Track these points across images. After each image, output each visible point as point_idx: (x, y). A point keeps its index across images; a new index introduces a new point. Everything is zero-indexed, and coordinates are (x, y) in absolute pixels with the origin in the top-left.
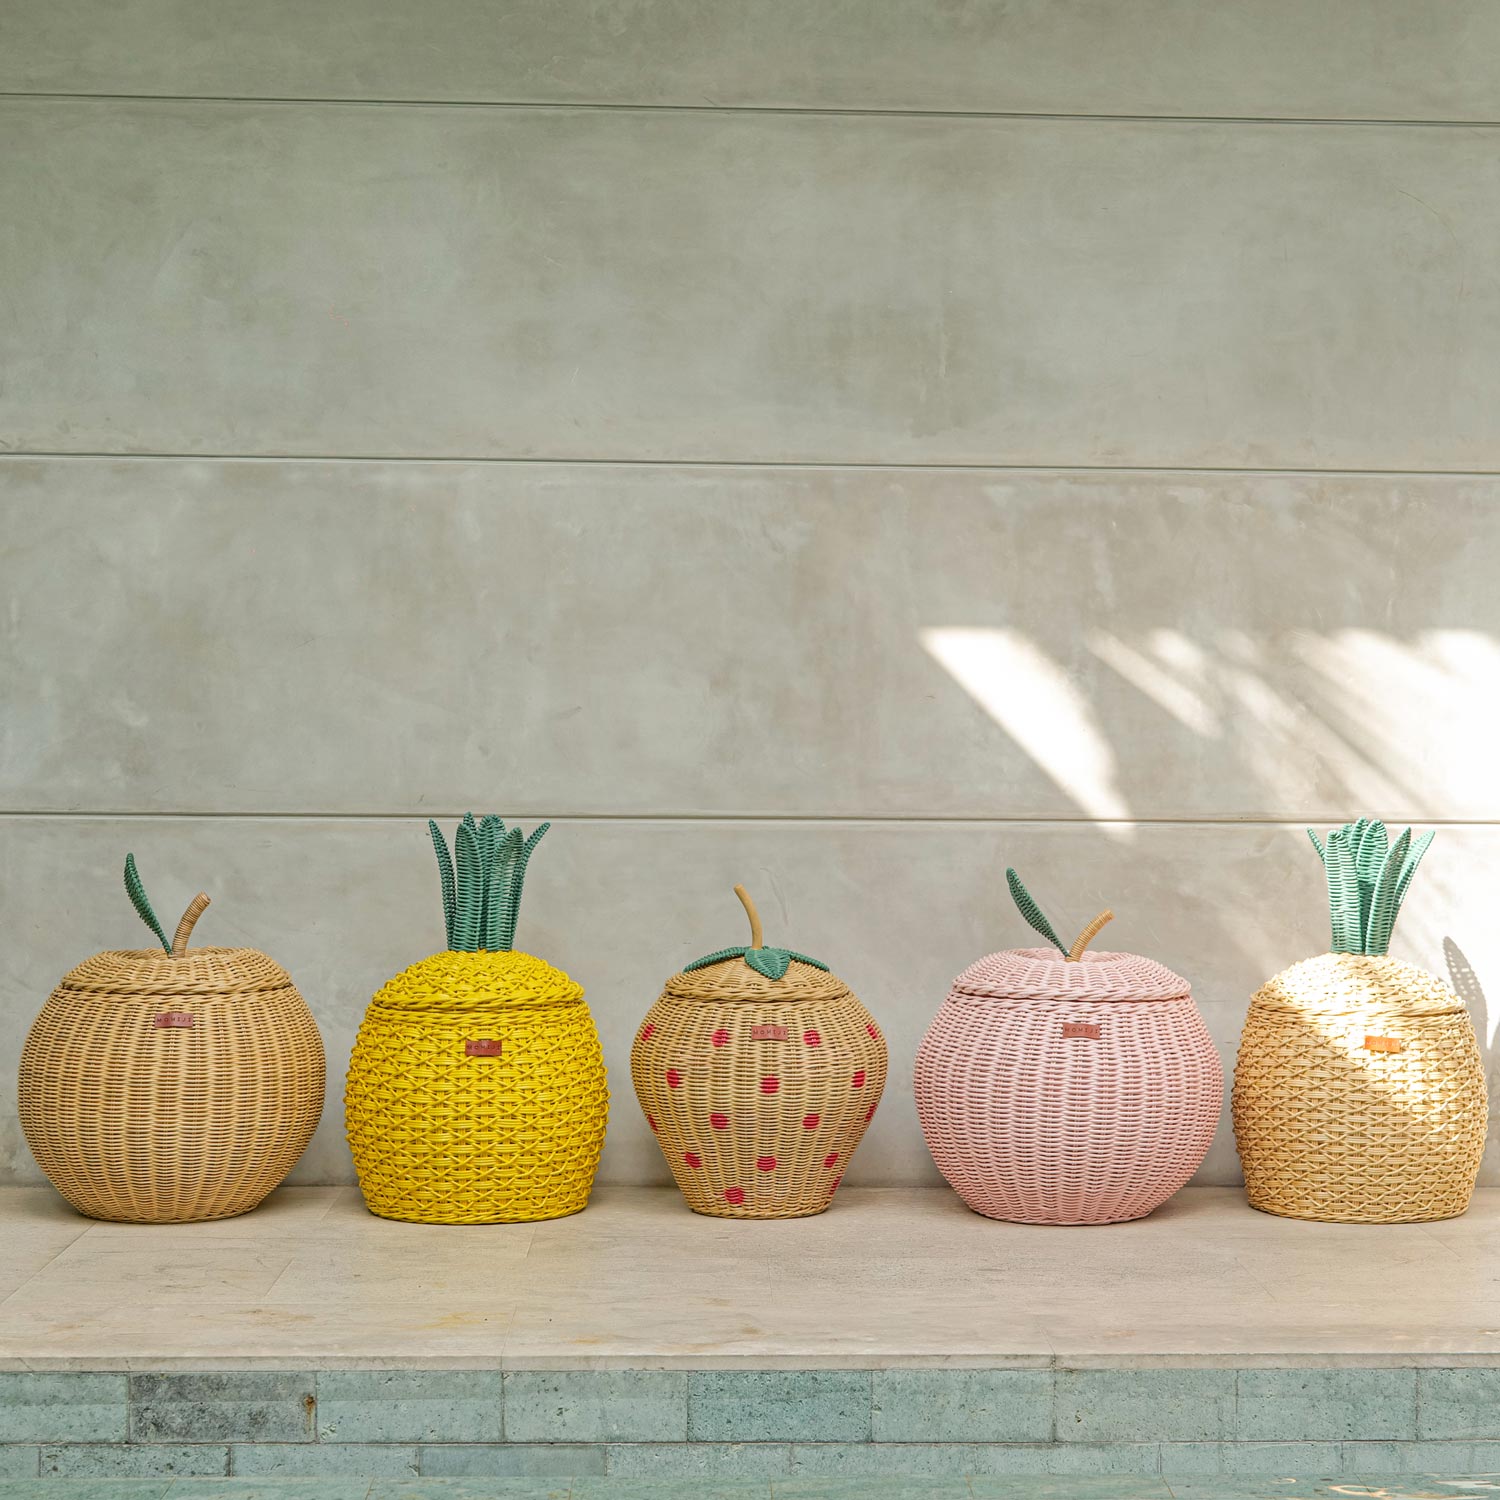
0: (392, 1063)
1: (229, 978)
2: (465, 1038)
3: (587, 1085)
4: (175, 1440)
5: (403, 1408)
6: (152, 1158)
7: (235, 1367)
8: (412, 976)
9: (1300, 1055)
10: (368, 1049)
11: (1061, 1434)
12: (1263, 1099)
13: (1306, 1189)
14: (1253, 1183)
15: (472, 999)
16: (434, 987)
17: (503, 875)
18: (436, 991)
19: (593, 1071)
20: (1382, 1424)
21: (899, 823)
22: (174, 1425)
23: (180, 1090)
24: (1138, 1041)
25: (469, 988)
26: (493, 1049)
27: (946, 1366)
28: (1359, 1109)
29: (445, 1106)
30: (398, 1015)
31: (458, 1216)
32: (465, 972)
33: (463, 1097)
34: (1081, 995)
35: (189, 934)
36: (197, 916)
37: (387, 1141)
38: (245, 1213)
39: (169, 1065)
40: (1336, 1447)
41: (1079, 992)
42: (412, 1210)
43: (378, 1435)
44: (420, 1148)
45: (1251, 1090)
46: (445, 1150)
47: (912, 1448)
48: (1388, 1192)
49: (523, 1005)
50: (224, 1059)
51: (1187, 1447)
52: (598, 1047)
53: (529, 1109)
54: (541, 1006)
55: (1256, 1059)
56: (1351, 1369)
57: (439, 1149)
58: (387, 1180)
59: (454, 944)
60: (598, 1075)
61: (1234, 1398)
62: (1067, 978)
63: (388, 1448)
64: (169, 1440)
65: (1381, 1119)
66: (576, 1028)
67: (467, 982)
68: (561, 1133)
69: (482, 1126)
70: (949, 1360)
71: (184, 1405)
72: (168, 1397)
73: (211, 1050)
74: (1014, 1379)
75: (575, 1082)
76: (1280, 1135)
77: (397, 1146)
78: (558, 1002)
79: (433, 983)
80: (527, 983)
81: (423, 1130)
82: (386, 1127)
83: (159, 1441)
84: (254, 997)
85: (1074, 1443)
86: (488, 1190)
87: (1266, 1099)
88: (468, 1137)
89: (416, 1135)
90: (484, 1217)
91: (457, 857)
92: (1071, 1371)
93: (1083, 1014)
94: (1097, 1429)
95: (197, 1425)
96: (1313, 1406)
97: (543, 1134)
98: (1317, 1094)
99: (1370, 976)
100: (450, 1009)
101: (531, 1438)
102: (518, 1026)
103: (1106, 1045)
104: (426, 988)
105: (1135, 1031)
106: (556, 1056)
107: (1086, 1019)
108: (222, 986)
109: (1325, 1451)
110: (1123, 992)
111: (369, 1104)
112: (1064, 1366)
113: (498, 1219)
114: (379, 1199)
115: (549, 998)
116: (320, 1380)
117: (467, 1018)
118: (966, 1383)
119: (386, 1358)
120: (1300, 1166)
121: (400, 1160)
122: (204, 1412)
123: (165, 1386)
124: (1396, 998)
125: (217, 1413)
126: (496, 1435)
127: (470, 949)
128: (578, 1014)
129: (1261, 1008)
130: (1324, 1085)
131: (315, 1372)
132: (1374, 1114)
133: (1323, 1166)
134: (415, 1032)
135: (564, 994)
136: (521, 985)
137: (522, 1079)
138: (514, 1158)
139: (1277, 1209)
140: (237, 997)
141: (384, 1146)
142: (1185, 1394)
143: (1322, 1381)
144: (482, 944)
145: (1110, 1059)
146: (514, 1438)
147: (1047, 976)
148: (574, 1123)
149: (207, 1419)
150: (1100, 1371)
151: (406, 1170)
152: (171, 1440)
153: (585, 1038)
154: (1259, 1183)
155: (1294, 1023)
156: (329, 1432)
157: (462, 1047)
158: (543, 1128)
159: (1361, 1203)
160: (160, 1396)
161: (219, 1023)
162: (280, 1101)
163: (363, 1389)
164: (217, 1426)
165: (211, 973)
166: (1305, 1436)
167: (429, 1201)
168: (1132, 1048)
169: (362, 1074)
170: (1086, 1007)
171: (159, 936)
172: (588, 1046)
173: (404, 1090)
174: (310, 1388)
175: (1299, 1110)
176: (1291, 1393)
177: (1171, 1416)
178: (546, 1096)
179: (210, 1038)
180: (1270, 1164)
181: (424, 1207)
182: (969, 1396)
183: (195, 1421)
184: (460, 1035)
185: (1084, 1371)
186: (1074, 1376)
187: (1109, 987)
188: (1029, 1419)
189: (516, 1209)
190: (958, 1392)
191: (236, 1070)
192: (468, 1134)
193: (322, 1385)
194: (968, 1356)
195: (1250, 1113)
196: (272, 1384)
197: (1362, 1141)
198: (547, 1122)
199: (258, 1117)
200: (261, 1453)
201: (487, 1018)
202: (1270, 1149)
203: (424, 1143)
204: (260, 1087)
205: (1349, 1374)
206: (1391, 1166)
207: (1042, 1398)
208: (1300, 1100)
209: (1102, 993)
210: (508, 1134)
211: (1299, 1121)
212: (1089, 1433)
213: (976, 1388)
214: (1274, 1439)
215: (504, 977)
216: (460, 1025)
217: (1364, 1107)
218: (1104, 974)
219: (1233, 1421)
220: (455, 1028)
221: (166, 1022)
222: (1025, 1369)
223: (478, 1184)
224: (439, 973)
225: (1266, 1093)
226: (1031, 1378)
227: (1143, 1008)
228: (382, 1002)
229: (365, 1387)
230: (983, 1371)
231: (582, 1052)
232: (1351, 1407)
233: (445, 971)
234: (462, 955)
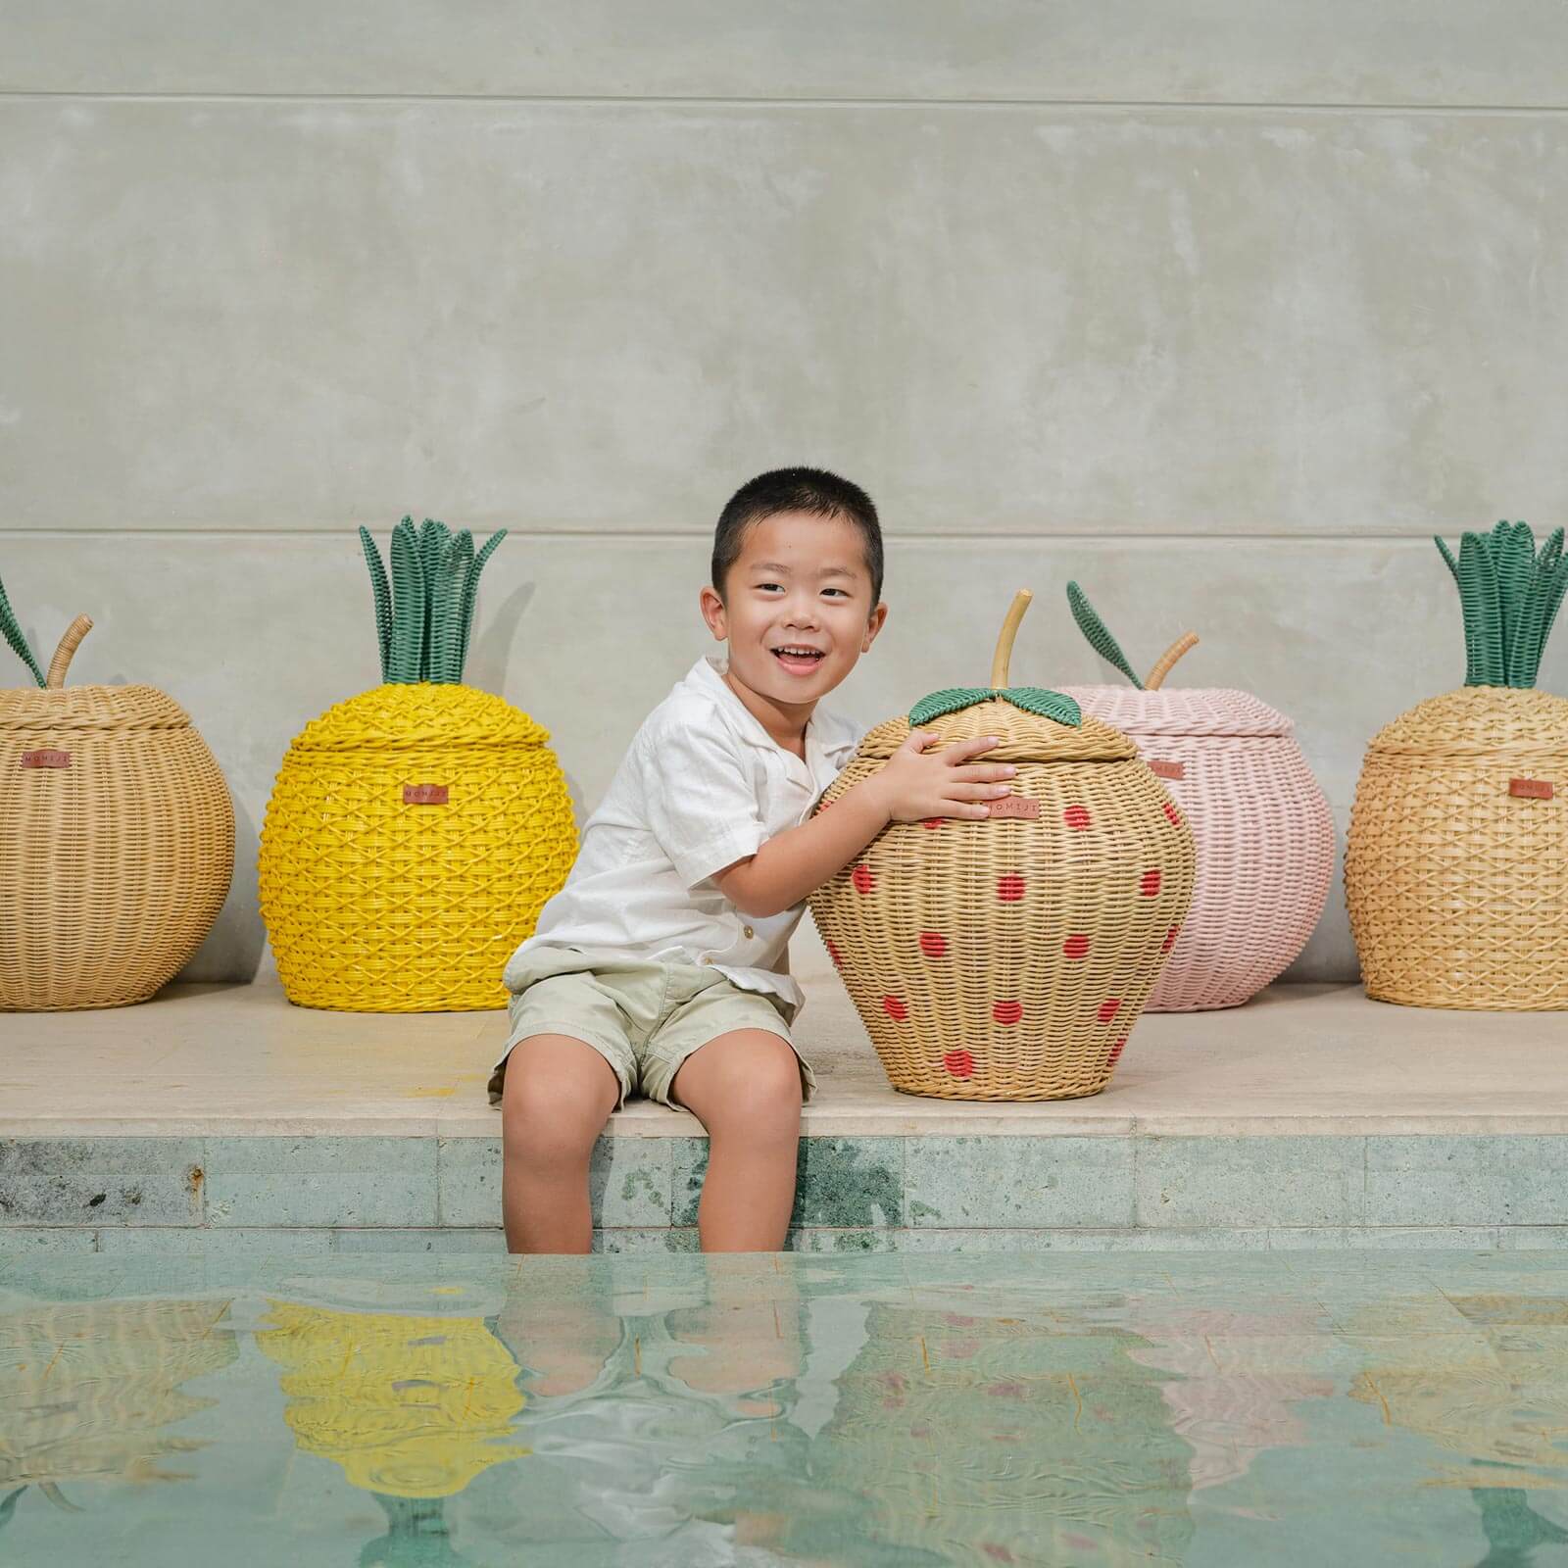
0: (313, 815)
1: (115, 711)
2: (403, 782)
3: (554, 844)
4: (29, 1222)
5: (313, 1184)
6: (20, 928)
7: (103, 1132)
8: (338, 713)
9: (1430, 804)
10: (285, 801)
11: (1144, 1217)
12: (1383, 861)
13: (1437, 970)
14: (1371, 967)
15: (411, 736)
16: (366, 723)
17: (450, 591)
18: (368, 728)
19: (562, 828)
20: (1547, 1205)
21: (934, 540)
22: (27, 1205)
23: (54, 844)
24: (1230, 783)
25: (409, 724)
26: (438, 795)
27: (998, 1131)
28: (1503, 868)
29: (378, 864)
30: (321, 757)
31: (396, 1001)
32: (403, 706)
33: (400, 854)
34: (1159, 726)
35: (67, 664)
36: (77, 643)
37: (308, 910)
38: (137, 1003)
39: (39, 813)
40: (1491, 1233)
41: (1156, 723)
42: (339, 994)
43: (284, 1218)
44: (349, 917)
45: (1369, 851)
46: (378, 919)
47: (956, 1235)
48: (1538, 972)
49: (474, 743)
50: (107, 806)
51: (1302, 1233)
52: (568, 802)
53: (482, 869)
54: (497, 746)
55: (1374, 814)
56: (1509, 1135)
57: (371, 918)
58: (308, 958)
59: (390, 675)
60: (568, 834)
61: (1361, 1172)
62: (1142, 708)
63: (295, 1233)
64: (21, 1222)
65: (1529, 880)
66: (540, 775)
67: (405, 717)
68: (521, 900)
69: (424, 890)
70: (1003, 1123)
71: (39, 1178)
72: (19, 1168)
73: (91, 796)
74: (1084, 1149)
75: (539, 839)
76: (1406, 904)
77: (320, 916)
78: (518, 742)
79: (363, 719)
80: (481, 720)
81: (352, 895)
82: (307, 893)
83: (7, 1223)
84: (144, 735)
85: (1160, 1229)
86: (432, 969)
87: (1388, 861)
88: (407, 903)
89: (343, 901)
90: (427, 1003)
91: (394, 567)
92: (1157, 1138)
93: (1162, 750)
94: (1188, 1211)
95: (56, 1205)
96: (1462, 1182)
97: (499, 901)
98: (1451, 851)
99: (1515, 709)
100: (385, 748)
101: (475, 1222)
102: (468, 769)
103: (1191, 787)
104: (355, 724)
105: (1226, 771)
106: (515, 807)
107: (1165, 756)
108: (105, 720)
109: (1477, 1239)
110: (1211, 724)
111: (287, 867)
112: (1147, 1131)
113: (445, 1005)
114: (300, 983)
115: (507, 737)
116: (209, 1148)
117: (405, 759)
118: (1023, 1153)
119: (292, 1120)
120: (1429, 941)
121: (324, 933)
122: (64, 1187)
123: (15, 1155)
124: (1549, 734)
125: (80, 1189)
126: (430, 1218)
127: (409, 681)
128: (543, 760)
129: (1380, 752)
130: (1459, 840)
131: (203, 1139)
132: (1522, 874)
133: (1458, 940)
134: (342, 777)
135: (525, 733)
136: (473, 720)
137: (474, 833)
138: (463, 930)
139: (1401, 996)
140: (123, 734)
141: (304, 916)
142: (1300, 1166)
143: (1472, 1150)
144: (424, 674)
145: (1196, 803)
146: (454, 1222)
147: (1116, 707)
148: (538, 888)
149: (68, 1196)
150: (1194, 1138)
151: (332, 945)
152: (24, 1223)
153: (551, 788)
154: (1378, 965)
155: (1422, 767)
156: (220, 1213)
157: (400, 793)
158: (499, 893)
159: (1505, 985)
160: (9, 1167)
161: (102, 765)
162: (177, 861)
163: (262, 1159)
164: (81, 1206)
165: (92, 705)
166: (1452, 1220)
167: (360, 983)
168: (1223, 791)
169: (278, 830)
170: (1165, 741)
171: (31, 666)
172: (556, 797)
173: (329, 846)
174: (197, 1159)
175: (1429, 871)
176: (1434, 1165)
177: (1283, 1194)
178: (503, 854)
179: (90, 781)
180: (1392, 941)
181: (353, 990)
182: (1028, 1170)
183: (53, 1198)
184: (397, 779)
185: (1173, 1139)
186: (1159, 1145)
187: (1195, 717)
188: (1102, 1199)
189: (467, 994)
190: (1013, 1164)
191: (122, 821)
192: (406, 899)
193: (212, 1155)
194: (1026, 1118)
195: (1369, 880)
196: (149, 1152)
197: (1508, 908)
198: (503, 885)
199: (150, 880)
200: (136, 1239)
201: (429, 758)
202: (1392, 922)
203: (353, 911)
204: (152, 842)
205: (1508, 1142)
206: (1542, 938)
207: (1119, 1172)
208: (1430, 860)
209: (1184, 724)
210: (455, 900)
211: (1429, 885)
212: (1180, 1217)
213: (1036, 1159)
214: (1412, 1223)
215: (451, 712)
216: (396, 767)
217: (1509, 865)
218: (1187, 703)
219: (1360, 1201)
220: (391, 770)
221: (36, 761)
222: (1097, 1136)
223: (417, 962)
224: (372, 708)
225: (1388, 853)
226: (1106, 1147)
227: (1236, 744)
228: (301, 744)
229: (265, 1157)
230: (1045, 1137)
231: (547, 804)
232: (1509, 1183)
233: (378, 706)
234: (401, 687)
